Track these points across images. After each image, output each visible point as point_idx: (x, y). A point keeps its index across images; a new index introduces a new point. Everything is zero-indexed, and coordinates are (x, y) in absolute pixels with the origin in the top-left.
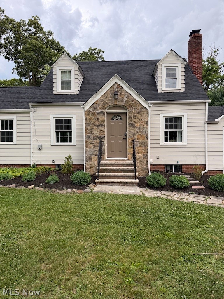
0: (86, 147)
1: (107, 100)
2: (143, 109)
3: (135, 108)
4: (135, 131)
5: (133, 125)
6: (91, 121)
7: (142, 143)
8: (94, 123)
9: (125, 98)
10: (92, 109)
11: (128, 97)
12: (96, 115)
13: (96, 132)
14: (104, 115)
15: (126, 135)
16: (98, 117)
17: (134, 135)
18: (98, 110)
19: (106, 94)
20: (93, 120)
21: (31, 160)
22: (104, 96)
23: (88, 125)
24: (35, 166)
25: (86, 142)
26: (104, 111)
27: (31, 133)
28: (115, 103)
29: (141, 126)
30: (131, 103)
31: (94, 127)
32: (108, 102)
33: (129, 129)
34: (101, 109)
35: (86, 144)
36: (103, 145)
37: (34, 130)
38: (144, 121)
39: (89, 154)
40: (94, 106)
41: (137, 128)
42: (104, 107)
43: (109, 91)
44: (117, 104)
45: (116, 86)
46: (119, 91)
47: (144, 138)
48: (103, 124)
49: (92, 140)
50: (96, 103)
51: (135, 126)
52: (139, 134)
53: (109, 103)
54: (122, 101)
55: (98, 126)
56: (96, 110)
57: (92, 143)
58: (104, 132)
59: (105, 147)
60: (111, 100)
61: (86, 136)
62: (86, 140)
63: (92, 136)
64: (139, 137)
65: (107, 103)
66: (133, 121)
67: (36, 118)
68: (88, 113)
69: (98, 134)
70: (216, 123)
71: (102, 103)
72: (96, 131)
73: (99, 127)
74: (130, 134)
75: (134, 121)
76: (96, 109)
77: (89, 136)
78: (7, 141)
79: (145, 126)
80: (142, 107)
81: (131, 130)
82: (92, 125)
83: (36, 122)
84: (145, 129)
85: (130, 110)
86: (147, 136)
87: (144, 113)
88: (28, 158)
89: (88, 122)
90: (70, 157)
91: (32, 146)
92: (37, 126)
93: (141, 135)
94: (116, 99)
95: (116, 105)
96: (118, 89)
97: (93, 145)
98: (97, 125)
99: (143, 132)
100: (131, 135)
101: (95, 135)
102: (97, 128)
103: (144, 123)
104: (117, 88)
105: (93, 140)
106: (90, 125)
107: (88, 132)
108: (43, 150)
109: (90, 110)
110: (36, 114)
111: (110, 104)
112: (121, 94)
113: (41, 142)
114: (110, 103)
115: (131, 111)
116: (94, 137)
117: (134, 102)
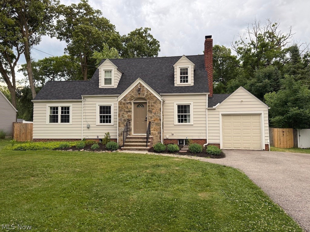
0: (119, 126)
1: (134, 94)
2: (157, 101)
3: (152, 100)
4: (152, 115)
5: (150, 111)
7: (157, 123)
9: (146, 93)
10: (123, 100)
11: (147, 92)
12: (126, 104)
14: (131, 104)
15: (146, 118)
16: (127, 106)
17: (151, 118)
19: (132, 90)
20: (124, 108)
21: (82, 136)
23: (120, 111)
24: (84, 140)
25: (119, 122)
26: (131, 101)
27: (83, 116)
29: (156, 112)
30: (149, 96)
31: (125, 112)
33: (148, 114)
34: (129, 100)
35: (119, 124)
36: (130, 125)
37: (84, 114)
38: (158, 108)
39: (120, 131)
40: (125, 99)
42: (131, 99)
43: (135, 88)
44: (140, 97)
45: (139, 85)
47: (158, 120)
48: (131, 110)
49: (123, 122)
50: (126, 96)
51: (152, 112)
52: (155, 117)
54: (144, 95)
56: (126, 101)
58: (131, 116)
59: (132, 127)
60: (136, 94)
61: (119, 119)
63: (123, 119)
64: (155, 119)
65: (133, 96)
66: (150, 108)
67: (86, 106)
68: (120, 103)
69: (127, 117)
70: (215, 109)
71: (130, 96)
72: (126, 115)
73: (127, 113)
75: (152, 109)
77: (121, 119)
78: (65, 122)
79: (159, 112)
80: (157, 99)
81: (150, 115)
83: (86, 108)
84: (159, 114)
85: (148, 101)
86: (160, 119)
87: (158, 103)
88: (80, 134)
89: (120, 109)
90: (108, 133)
91: (83, 126)
92: (86, 111)
94: (139, 94)
96: (141, 87)
97: (124, 125)
98: (126, 111)
99: (157, 116)
100: (149, 118)
101: (125, 118)
106: (122, 111)
107: (120, 116)
108: (90, 129)
110: (86, 103)
111: (135, 97)
112: (143, 90)
113: (89, 123)
116: (124, 120)
117: (151, 96)
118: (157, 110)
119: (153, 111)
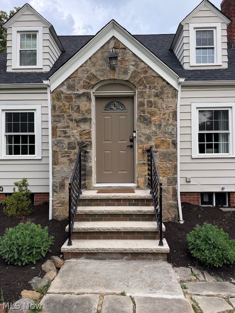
0: (54, 163)
1: (96, 71)
2: (165, 89)
3: (150, 87)
4: (151, 131)
5: (146, 120)
6: (64, 112)
7: (165, 154)
8: (71, 115)
9: (131, 67)
10: (65, 87)
11: (137, 65)
12: (74, 100)
13: (75, 133)
14: (89, 99)
15: (132, 140)
16: (78, 103)
17: (149, 138)
18: (78, 90)
19: (93, 60)
20: (68, 110)
22: (89, 62)
23: (57, 119)
25: (54, 152)
26: (89, 91)
28: (112, 77)
29: (163, 121)
30: (142, 76)
31: (71, 123)
32: (98, 74)
33: (139, 127)
34: (84, 87)
35: (53, 157)
36: (88, 160)
38: (168, 111)
39: (59, 176)
40: (70, 82)
41: (155, 124)
42: (89, 83)
43: (100, 53)
44: (115, 78)
45: (112, 45)
46: (120, 55)
47: (169, 144)
48: (88, 117)
49: (66, 150)
50: (73, 77)
51: (150, 122)
52: (158, 137)
53: (99, 77)
54: (126, 73)
55: (78, 122)
56: (74, 91)
57: (66, 155)
58: (89, 133)
59: (93, 163)
60: (103, 71)
61: (53, 142)
62: (54, 149)
63: (66, 141)
64: (158, 142)
65: (95, 77)
66: (146, 112)
68: (57, 95)
69: (78, 138)
71: (86, 75)
72: (75, 131)
73: (79, 124)
74: (140, 136)
75: (148, 113)
76: (74, 88)
77: (60, 142)
79: (171, 121)
80: (165, 83)
81: (144, 130)
82: (65, 120)
84: (171, 127)
85: (140, 90)
86: (174, 140)
87: (169, 96)
89: (57, 113)
93: (163, 139)
94: (113, 68)
95: (113, 82)
96: (118, 50)
97: (69, 160)
98: (76, 120)
99: (166, 133)
100: (143, 139)
101: (73, 139)
102: (75, 125)
103: (169, 115)
104: (114, 48)
105: (69, 148)
106: (62, 119)
107: (59, 133)
109: (62, 89)
111: (102, 79)
112: (123, 60)
114: (101, 76)
115: (142, 92)
116: (69, 144)
117: (148, 75)
118: (166, 116)
119: (153, 119)
